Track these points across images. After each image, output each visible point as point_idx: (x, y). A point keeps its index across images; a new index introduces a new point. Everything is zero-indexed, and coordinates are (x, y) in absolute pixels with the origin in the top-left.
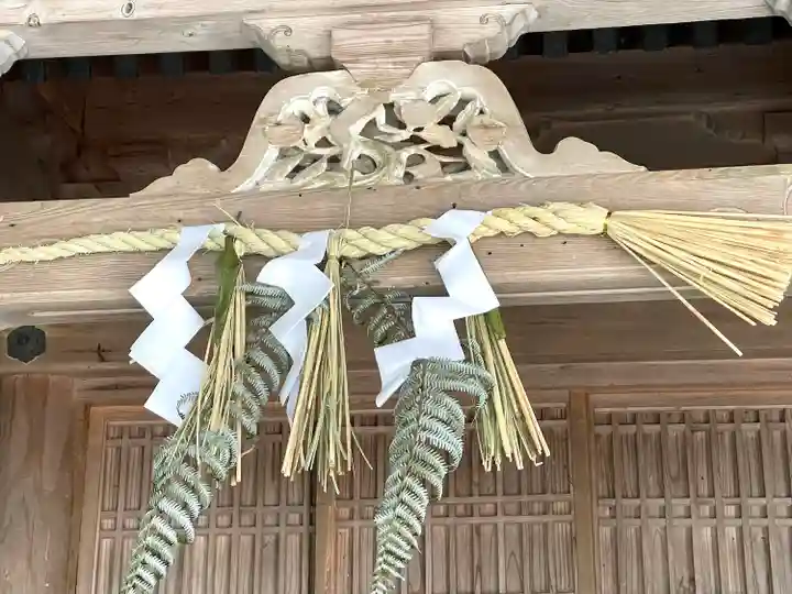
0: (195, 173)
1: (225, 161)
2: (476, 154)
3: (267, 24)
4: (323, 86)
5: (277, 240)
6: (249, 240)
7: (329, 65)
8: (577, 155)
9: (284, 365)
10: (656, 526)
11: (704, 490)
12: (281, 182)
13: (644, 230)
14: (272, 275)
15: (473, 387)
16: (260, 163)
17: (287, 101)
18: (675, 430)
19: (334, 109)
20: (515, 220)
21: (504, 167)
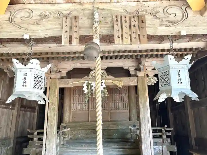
0: (86, 77)
1: (88, 76)
2: (104, 76)
3: (90, 67)
4: (94, 71)
5: (92, 82)
6: (90, 82)
7: (95, 70)
8: (110, 77)
9: (93, 90)
10: (114, 96)
11: (117, 93)
12: (92, 78)
13: (114, 82)
14: (92, 84)
15: (104, 92)
16: (90, 77)
17: (92, 72)
18: (115, 89)
19: (95, 73)
20: (106, 81)
21: (106, 77)
